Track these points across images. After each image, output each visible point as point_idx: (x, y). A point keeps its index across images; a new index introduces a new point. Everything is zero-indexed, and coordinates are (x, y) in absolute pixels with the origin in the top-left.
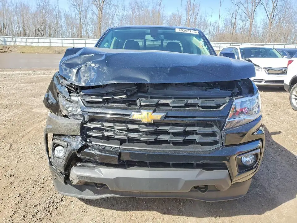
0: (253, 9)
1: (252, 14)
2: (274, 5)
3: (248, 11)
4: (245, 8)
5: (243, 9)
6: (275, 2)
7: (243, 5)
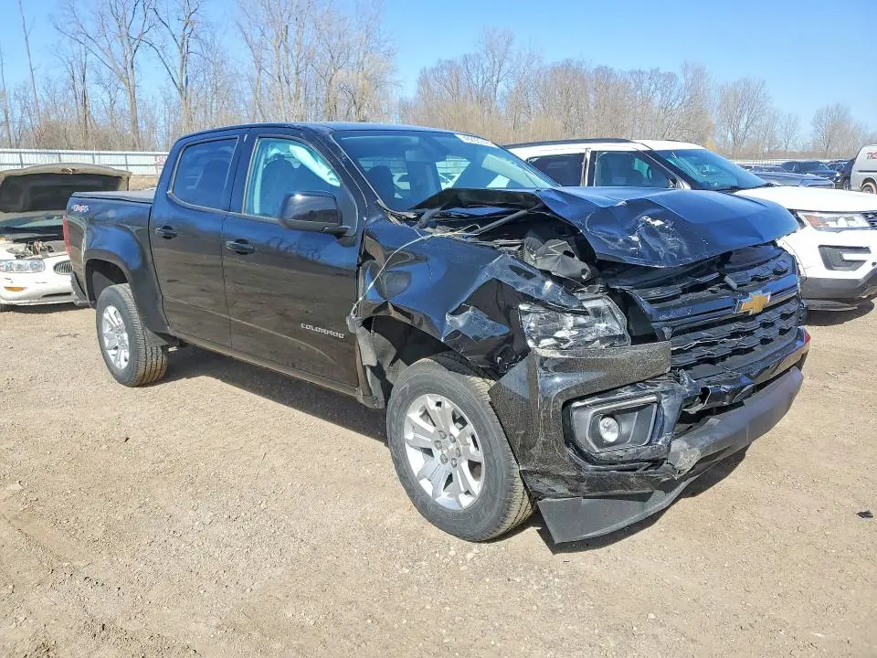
0: (129, 58)
1: (129, 70)
2: (181, 52)
3: (113, 61)
4: (103, 50)
5: (99, 53)
6: (182, 44)
7: (95, 42)
